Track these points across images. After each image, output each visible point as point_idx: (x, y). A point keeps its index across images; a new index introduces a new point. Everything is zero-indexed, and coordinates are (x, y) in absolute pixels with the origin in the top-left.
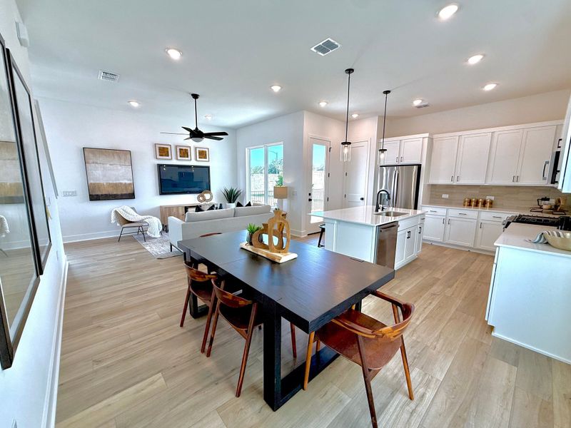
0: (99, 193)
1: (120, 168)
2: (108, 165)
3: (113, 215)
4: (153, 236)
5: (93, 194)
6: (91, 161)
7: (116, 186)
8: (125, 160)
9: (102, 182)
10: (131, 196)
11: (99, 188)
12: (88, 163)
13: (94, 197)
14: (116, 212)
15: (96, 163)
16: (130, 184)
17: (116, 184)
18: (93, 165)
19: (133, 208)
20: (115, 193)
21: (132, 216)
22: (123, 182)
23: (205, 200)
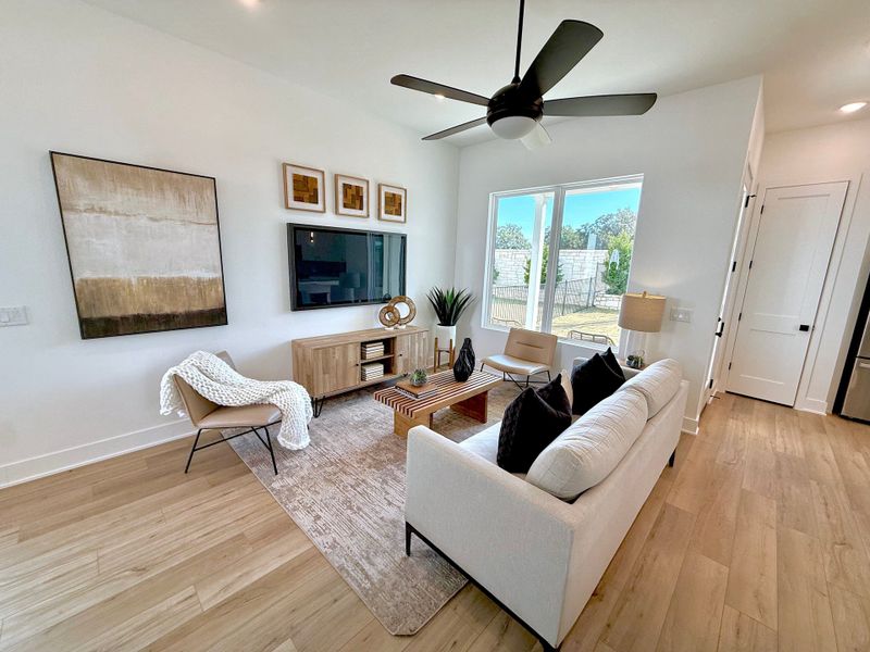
0: (115, 313)
1: (181, 230)
2: (143, 221)
3: (165, 388)
4: (295, 447)
5: (95, 315)
6: (82, 204)
7: (171, 287)
8: (198, 206)
9: (122, 275)
10: (217, 317)
11: (114, 296)
12: (72, 209)
13: (95, 327)
14: (176, 378)
15: (102, 211)
16: (212, 282)
17: (170, 283)
18: (92, 216)
19: (223, 355)
20: (167, 310)
21: (231, 387)
22: (194, 274)
23: (397, 321)
